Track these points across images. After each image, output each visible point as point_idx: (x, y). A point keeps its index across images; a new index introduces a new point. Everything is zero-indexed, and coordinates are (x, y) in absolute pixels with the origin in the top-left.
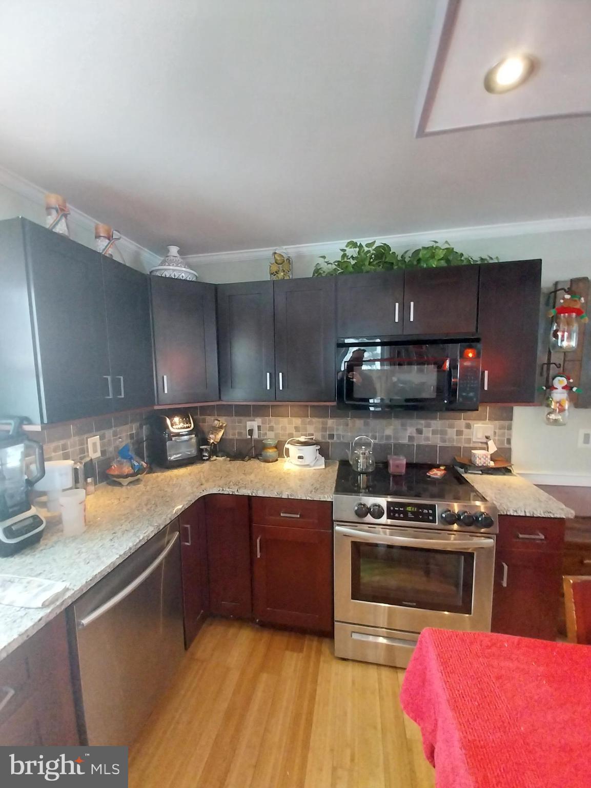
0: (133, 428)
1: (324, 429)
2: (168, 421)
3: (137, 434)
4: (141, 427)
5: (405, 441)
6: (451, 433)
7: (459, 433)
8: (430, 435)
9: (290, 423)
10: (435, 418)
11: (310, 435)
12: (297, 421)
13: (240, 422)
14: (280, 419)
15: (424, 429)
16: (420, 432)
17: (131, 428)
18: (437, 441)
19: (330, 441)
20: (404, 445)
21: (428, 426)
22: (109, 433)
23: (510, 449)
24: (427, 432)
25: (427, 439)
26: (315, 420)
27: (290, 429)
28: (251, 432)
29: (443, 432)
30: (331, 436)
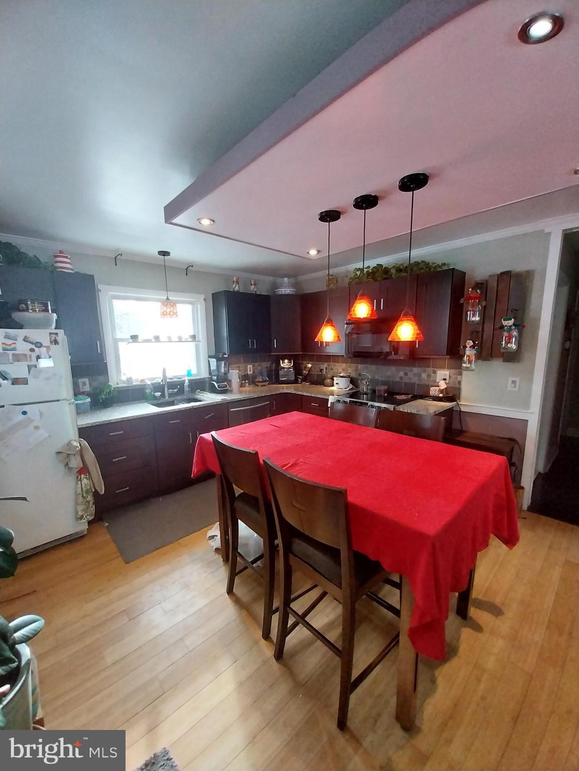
0: (268, 364)
1: (356, 370)
2: (281, 362)
3: (270, 366)
4: (272, 364)
5: (398, 380)
6: (424, 376)
7: (429, 376)
8: (412, 376)
9: (340, 366)
10: (415, 367)
11: (349, 373)
12: (344, 365)
13: (318, 365)
14: (336, 364)
15: (409, 373)
16: (406, 374)
17: (267, 364)
18: (415, 380)
19: (359, 377)
20: (397, 382)
21: (411, 371)
22: (256, 364)
23: (460, 388)
24: (410, 375)
25: (410, 379)
26: (352, 365)
27: (340, 370)
28: (321, 370)
29: (419, 375)
30: (360, 375)
